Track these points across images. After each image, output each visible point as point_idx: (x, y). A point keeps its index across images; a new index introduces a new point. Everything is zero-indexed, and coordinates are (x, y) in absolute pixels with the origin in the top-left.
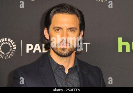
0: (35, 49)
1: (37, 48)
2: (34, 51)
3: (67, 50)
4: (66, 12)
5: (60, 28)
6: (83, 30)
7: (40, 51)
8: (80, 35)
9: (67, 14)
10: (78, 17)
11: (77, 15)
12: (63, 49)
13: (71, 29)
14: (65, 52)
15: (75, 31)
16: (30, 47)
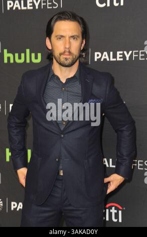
0: (103, 57)
1: (105, 56)
2: (102, 60)
3: (70, 60)
4: (68, 19)
5: (62, 36)
6: (85, 38)
7: (108, 60)
8: (82, 44)
9: (69, 21)
10: (80, 24)
11: (79, 22)
12: (66, 59)
13: (73, 37)
14: (67, 62)
15: (78, 38)
16: (98, 55)
